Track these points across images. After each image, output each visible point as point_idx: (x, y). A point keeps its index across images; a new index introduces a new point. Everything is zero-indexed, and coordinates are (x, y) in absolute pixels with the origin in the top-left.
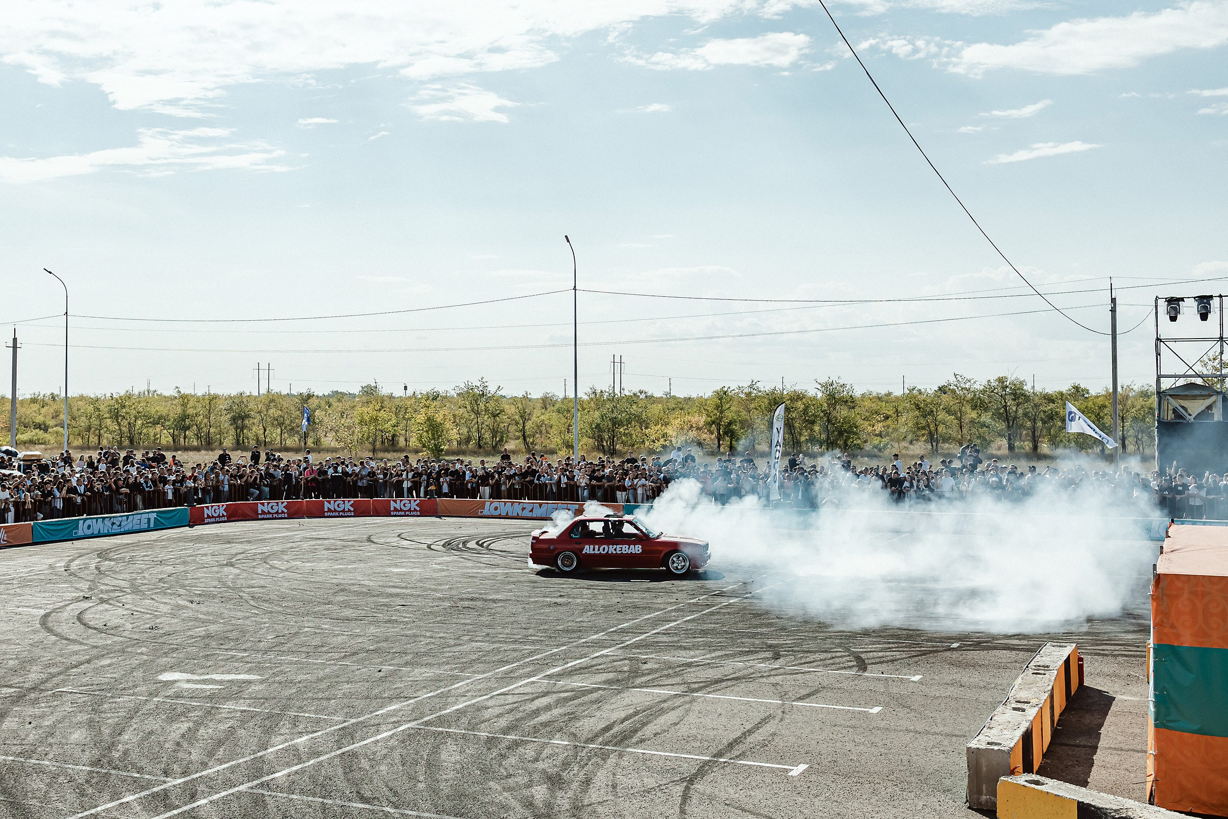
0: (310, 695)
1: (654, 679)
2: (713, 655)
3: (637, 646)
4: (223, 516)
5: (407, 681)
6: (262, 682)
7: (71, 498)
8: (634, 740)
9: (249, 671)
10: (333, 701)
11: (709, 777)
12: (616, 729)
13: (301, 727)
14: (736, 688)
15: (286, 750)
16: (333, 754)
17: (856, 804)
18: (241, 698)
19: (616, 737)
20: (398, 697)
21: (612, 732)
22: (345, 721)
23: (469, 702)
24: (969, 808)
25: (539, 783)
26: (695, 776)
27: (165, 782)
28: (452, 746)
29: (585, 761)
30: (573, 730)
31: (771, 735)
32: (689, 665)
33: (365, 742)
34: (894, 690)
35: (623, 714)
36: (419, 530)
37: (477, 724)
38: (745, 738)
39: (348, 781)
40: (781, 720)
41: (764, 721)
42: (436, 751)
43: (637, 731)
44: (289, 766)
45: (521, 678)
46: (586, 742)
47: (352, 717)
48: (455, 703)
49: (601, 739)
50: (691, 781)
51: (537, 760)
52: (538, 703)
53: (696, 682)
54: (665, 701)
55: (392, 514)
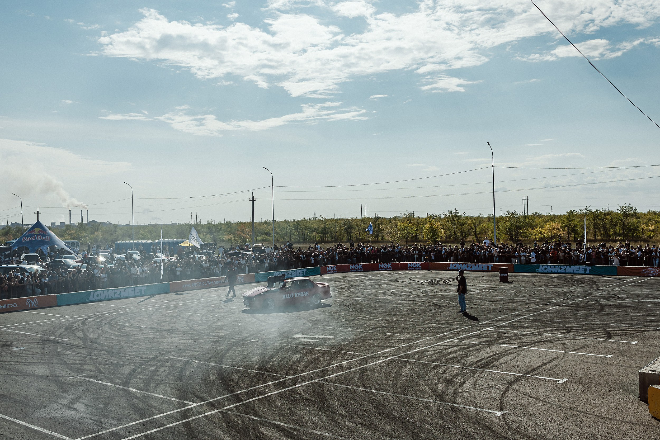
0: (354, 344)
1: (507, 340)
2: (538, 331)
3: (504, 326)
4: (335, 270)
5: (396, 340)
6: (334, 339)
7: (271, 263)
8: (490, 366)
9: (331, 334)
10: (362, 347)
11: (519, 383)
12: (483, 362)
13: (346, 357)
14: (544, 345)
15: (337, 366)
16: (357, 368)
17: (585, 397)
18: (324, 345)
19: (482, 365)
20: (390, 346)
21: (481, 362)
22: (365, 355)
23: (421, 349)
24: (640, 400)
25: (442, 383)
26: (513, 382)
27: (285, 377)
28: (408, 367)
29: (465, 374)
30: (464, 361)
31: (555, 366)
32: (526, 335)
33: (371, 364)
34: (621, 348)
35: (488, 355)
36: (419, 276)
37: (422, 358)
38: (542, 367)
39: (360, 379)
40: (562, 359)
41: (553, 360)
42: (400, 368)
43: (492, 362)
44: (337, 372)
45: (447, 339)
46: (467, 367)
47: (368, 354)
48: (415, 349)
49: (475, 365)
50: (511, 384)
51: (444, 373)
52: (451, 350)
53: (526, 342)
54: (509, 350)
55: (409, 269)
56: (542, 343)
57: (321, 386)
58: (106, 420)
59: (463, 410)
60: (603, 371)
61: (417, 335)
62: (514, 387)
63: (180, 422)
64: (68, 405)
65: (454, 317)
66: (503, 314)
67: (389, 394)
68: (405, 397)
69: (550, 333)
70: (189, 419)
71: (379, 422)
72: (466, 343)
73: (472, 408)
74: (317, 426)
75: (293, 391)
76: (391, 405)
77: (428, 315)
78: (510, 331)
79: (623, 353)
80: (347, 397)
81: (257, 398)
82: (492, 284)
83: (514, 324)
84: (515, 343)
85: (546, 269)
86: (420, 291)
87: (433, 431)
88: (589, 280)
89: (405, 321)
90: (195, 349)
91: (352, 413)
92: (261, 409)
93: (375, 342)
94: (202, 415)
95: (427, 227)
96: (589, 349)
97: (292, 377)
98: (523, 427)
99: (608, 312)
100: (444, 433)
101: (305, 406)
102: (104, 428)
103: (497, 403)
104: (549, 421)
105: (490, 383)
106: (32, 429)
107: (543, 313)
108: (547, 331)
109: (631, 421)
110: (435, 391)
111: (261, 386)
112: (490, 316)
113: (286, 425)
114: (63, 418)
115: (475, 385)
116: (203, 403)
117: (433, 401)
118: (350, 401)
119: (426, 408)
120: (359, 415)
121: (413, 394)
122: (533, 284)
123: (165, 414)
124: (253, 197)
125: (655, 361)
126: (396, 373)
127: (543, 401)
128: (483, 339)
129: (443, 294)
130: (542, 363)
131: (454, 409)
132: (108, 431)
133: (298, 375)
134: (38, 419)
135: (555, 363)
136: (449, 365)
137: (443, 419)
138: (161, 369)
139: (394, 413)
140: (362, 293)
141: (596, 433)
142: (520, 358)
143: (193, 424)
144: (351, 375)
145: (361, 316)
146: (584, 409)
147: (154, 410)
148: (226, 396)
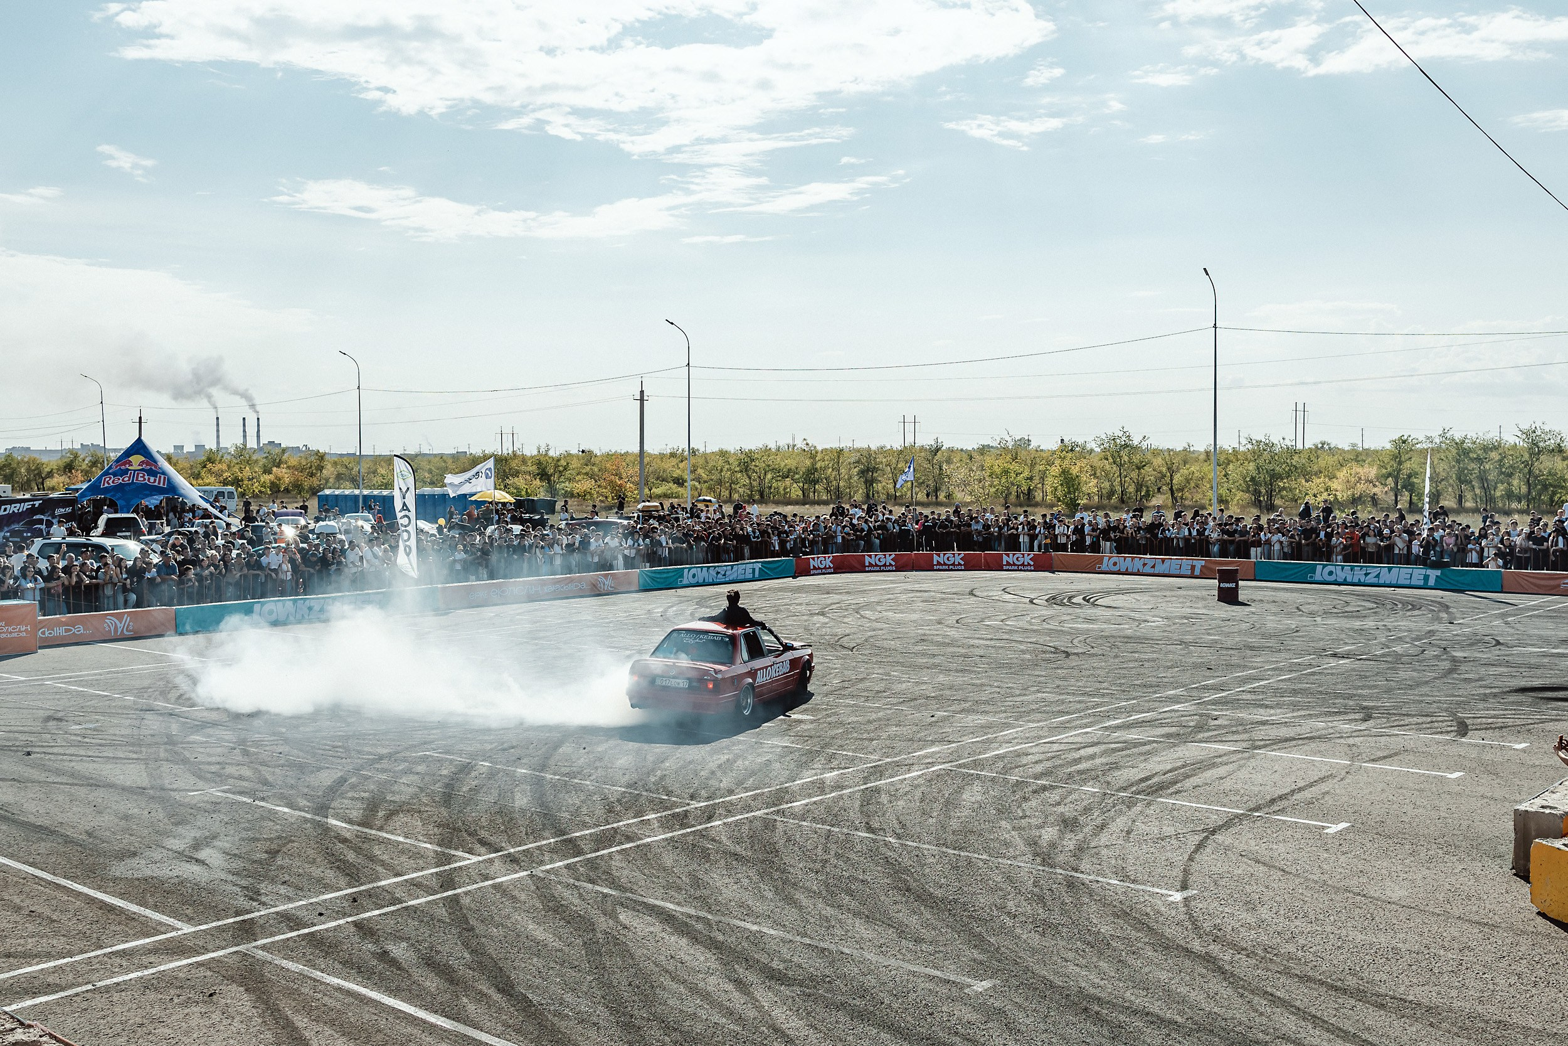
0: (855, 735)
1: (1218, 735)
2: (1295, 714)
3: (1215, 702)
4: (830, 567)
5: (956, 727)
6: (812, 722)
7: (676, 547)
8: (1170, 791)
9: (804, 712)
10: (875, 742)
11: (1233, 830)
12: (1155, 780)
13: (835, 763)
14: (1306, 747)
15: (812, 782)
16: (857, 788)
17: (1385, 864)
18: (788, 735)
19: (1152, 787)
20: (941, 741)
21: (1150, 782)
22: (881, 760)
23: (1012, 749)
24: (1515, 875)
25: (1052, 825)
26: (1220, 827)
27: (688, 804)
28: (977, 787)
29: (1109, 808)
30: (1109, 779)
31: (1323, 793)
32: (1264, 723)
33: (892, 780)
34: (1488, 756)
35: (1169, 767)
36: (1026, 584)
37: (1011, 769)
38: (1292, 795)
39: (861, 812)
40: (1342, 779)
41: (1322, 780)
42: (960, 790)
43: (1176, 783)
44: (810, 796)
45: (1075, 728)
46: (1118, 790)
47: (887, 757)
48: (997, 749)
49: (1134, 788)
50: (1213, 832)
51: (1059, 804)
52: (1082, 752)
53: (1262, 740)
54: (1220, 756)
55: (1005, 568)
56: (1300, 742)
57: (768, 825)
58: (270, 887)
59: (1095, 886)
60: (1436, 808)
61: (1005, 718)
62: (1219, 837)
63: (438, 896)
64: (187, 853)
65: (1100, 679)
66: (1216, 674)
67: (925, 846)
68: (962, 854)
69: (1323, 719)
70: (459, 891)
71: (896, 907)
72: (1121, 739)
73: (1116, 882)
74: (749, 913)
75: (702, 834)
76: (928, 870)
77: (1037, 673)
78: (1228, 713)
79: (1492, 770)
80: (826, 851)
81: (618, 848)
82: (1200, 605)
83: (1240, 697)
84: (1236, 741)
85: (1331, 573)
86: (1025, 617)
87: (1018, 931)
88: (1432, 601)
89: (982, 685)
90: (486, 738)
91: (835, 886)
92: (626, 872)
93: (905, 731)
94: (490, 882)
95: (1055, 470)
96: (1411, 757)
97: (706, 804)
98: (1230, 928)
99: (1467, 676)
100: (1043, 934)
101: (728, 867)
102: (264, 904)
103: (1177, 872)
104: (1292, 914)
105: (1165, 828)
106: (102, 901)
107: (1313, 674)
108: (1316, 715)
109: (1485, 921)
110: (1033, 843)
111: (631, 821)
112: (1185, 678)
113: (679, 909)
114: (173, 881)
115: (1129, 832)
116: (494, 855)
117: (1026, 867)
118: (833, 861)
119: (1009, 879)
120: (850, 893)
121: (980, 847)
122: (1298, 608)
123: (406, 877)
124: (642, 392)
125: (1556, 784)
126: (947, 803)
127: (1283, 871)
128: (1160, 729)
129: (1079, 626)
130: (1293, 787)
131: (1071, 884)
132: (273, 910)
133: (717, 801)
134: (115, 880)
135: (1324, 787)
136: (1073, 786)
137: (1045, 903)
138: (404, 780)
139: (931, 889)
140: (887, 621)
141: (1400, 945)
142: (1243, 774)
143: (466, 901)
144: (841, 804)
145: (880, 671)
146: (1381, 891)
147: (380, 869)
148: (548, 841)
